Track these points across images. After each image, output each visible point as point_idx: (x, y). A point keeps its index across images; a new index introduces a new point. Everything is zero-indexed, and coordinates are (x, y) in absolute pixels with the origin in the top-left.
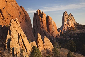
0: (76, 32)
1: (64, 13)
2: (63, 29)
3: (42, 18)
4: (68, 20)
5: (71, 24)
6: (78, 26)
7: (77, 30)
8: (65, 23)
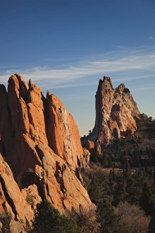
0: (142, 147)
1: (101, 82)
2: (101, 140)
3: (30, 104)
4: (116, 108)
5: (127, 121)
6: (147, 125)
7: (146, 140)
8: (107, 116)
